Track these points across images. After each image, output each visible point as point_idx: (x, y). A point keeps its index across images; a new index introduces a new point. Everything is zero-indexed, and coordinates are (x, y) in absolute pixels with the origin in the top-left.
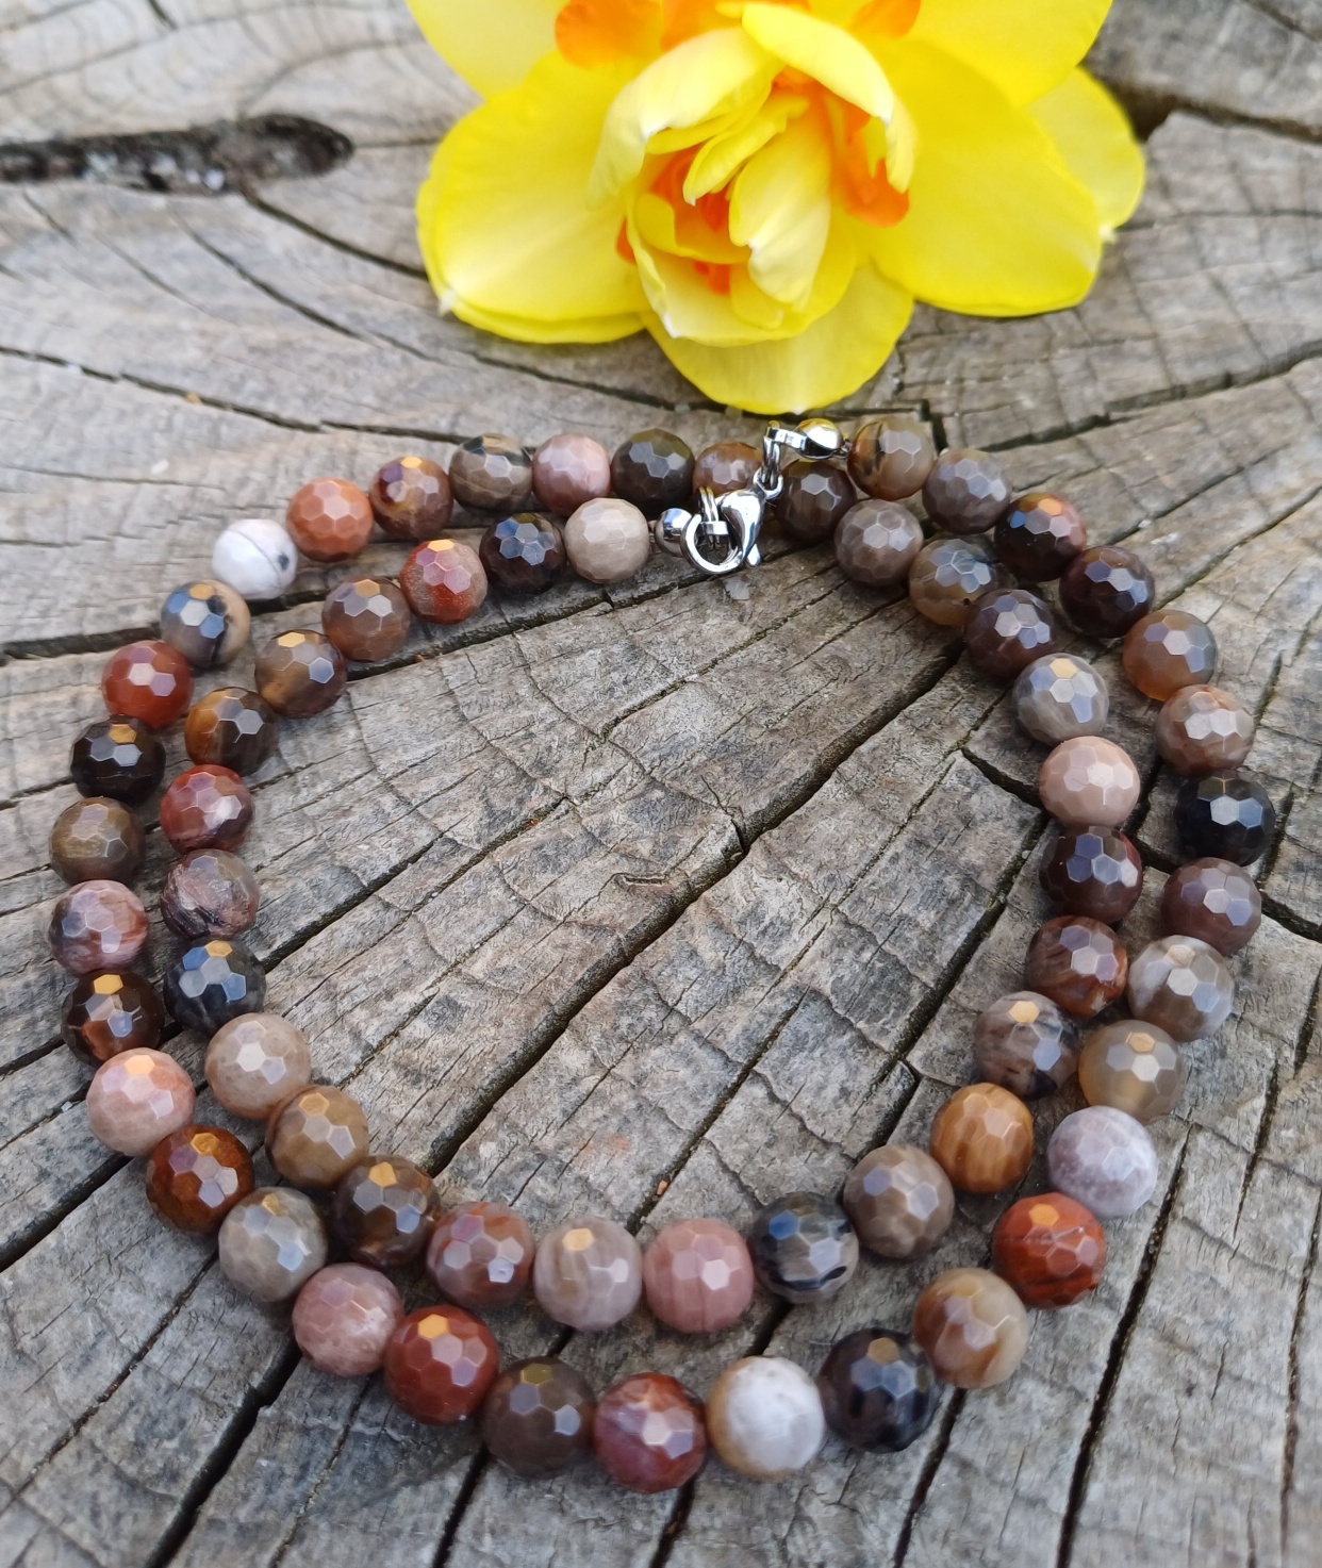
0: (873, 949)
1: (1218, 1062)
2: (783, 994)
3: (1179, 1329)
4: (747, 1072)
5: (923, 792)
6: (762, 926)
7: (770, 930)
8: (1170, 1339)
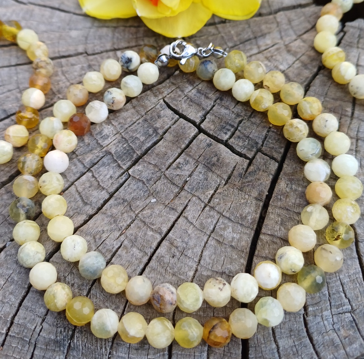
0: (127, 144)
1: (205, 181)
2: (102, 152)
3: (175, 242)
4: (89, 170)
5: (150, 108)
6: (102, 136)
7: (104, 137)
8: (172, 244)
